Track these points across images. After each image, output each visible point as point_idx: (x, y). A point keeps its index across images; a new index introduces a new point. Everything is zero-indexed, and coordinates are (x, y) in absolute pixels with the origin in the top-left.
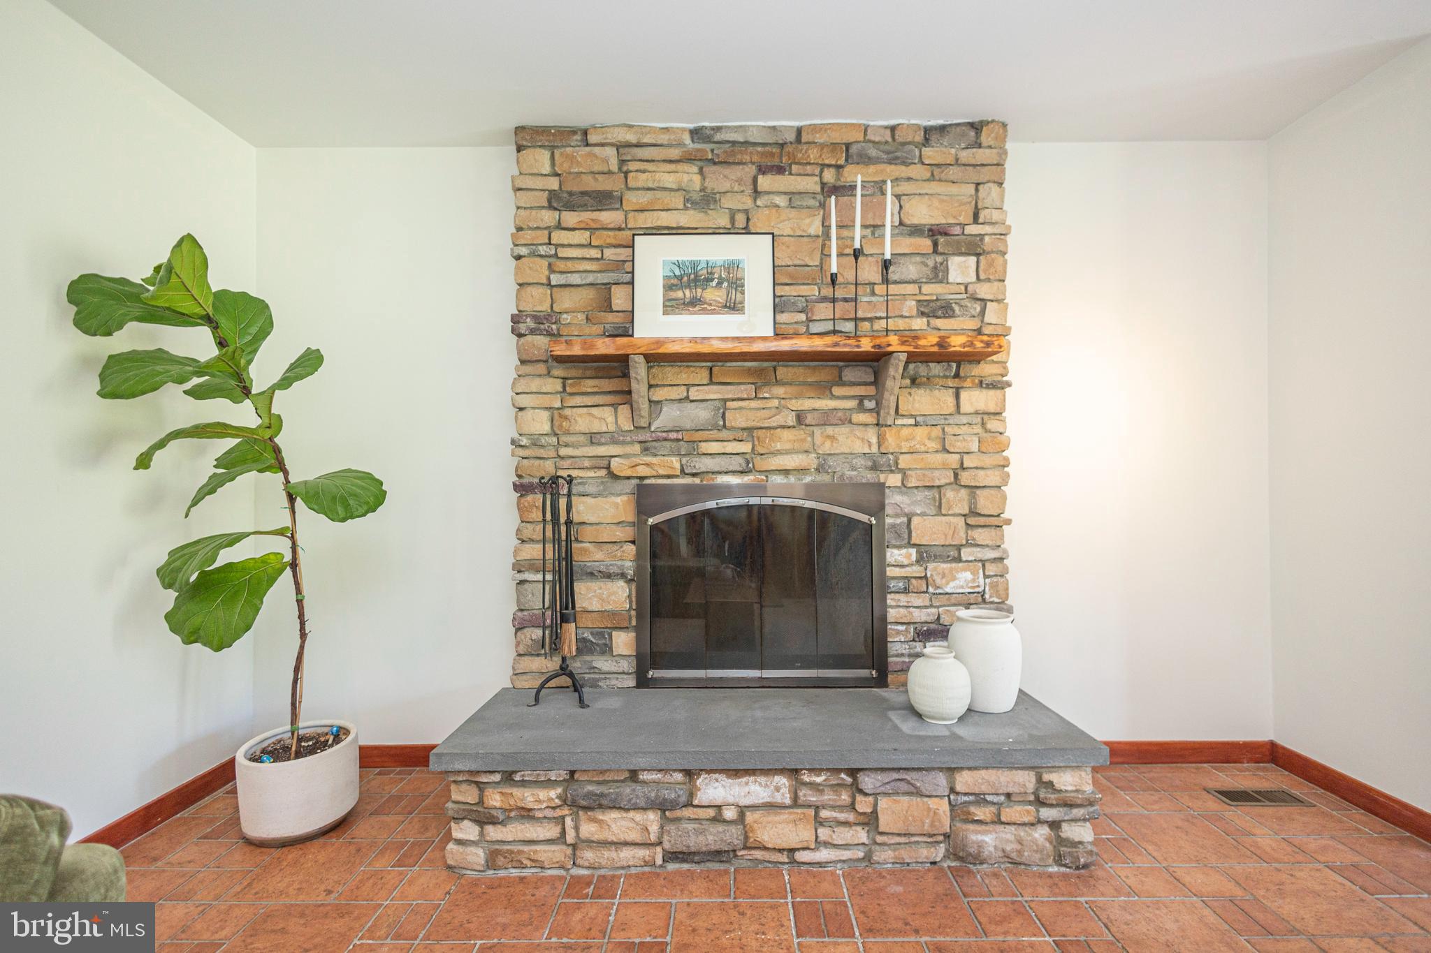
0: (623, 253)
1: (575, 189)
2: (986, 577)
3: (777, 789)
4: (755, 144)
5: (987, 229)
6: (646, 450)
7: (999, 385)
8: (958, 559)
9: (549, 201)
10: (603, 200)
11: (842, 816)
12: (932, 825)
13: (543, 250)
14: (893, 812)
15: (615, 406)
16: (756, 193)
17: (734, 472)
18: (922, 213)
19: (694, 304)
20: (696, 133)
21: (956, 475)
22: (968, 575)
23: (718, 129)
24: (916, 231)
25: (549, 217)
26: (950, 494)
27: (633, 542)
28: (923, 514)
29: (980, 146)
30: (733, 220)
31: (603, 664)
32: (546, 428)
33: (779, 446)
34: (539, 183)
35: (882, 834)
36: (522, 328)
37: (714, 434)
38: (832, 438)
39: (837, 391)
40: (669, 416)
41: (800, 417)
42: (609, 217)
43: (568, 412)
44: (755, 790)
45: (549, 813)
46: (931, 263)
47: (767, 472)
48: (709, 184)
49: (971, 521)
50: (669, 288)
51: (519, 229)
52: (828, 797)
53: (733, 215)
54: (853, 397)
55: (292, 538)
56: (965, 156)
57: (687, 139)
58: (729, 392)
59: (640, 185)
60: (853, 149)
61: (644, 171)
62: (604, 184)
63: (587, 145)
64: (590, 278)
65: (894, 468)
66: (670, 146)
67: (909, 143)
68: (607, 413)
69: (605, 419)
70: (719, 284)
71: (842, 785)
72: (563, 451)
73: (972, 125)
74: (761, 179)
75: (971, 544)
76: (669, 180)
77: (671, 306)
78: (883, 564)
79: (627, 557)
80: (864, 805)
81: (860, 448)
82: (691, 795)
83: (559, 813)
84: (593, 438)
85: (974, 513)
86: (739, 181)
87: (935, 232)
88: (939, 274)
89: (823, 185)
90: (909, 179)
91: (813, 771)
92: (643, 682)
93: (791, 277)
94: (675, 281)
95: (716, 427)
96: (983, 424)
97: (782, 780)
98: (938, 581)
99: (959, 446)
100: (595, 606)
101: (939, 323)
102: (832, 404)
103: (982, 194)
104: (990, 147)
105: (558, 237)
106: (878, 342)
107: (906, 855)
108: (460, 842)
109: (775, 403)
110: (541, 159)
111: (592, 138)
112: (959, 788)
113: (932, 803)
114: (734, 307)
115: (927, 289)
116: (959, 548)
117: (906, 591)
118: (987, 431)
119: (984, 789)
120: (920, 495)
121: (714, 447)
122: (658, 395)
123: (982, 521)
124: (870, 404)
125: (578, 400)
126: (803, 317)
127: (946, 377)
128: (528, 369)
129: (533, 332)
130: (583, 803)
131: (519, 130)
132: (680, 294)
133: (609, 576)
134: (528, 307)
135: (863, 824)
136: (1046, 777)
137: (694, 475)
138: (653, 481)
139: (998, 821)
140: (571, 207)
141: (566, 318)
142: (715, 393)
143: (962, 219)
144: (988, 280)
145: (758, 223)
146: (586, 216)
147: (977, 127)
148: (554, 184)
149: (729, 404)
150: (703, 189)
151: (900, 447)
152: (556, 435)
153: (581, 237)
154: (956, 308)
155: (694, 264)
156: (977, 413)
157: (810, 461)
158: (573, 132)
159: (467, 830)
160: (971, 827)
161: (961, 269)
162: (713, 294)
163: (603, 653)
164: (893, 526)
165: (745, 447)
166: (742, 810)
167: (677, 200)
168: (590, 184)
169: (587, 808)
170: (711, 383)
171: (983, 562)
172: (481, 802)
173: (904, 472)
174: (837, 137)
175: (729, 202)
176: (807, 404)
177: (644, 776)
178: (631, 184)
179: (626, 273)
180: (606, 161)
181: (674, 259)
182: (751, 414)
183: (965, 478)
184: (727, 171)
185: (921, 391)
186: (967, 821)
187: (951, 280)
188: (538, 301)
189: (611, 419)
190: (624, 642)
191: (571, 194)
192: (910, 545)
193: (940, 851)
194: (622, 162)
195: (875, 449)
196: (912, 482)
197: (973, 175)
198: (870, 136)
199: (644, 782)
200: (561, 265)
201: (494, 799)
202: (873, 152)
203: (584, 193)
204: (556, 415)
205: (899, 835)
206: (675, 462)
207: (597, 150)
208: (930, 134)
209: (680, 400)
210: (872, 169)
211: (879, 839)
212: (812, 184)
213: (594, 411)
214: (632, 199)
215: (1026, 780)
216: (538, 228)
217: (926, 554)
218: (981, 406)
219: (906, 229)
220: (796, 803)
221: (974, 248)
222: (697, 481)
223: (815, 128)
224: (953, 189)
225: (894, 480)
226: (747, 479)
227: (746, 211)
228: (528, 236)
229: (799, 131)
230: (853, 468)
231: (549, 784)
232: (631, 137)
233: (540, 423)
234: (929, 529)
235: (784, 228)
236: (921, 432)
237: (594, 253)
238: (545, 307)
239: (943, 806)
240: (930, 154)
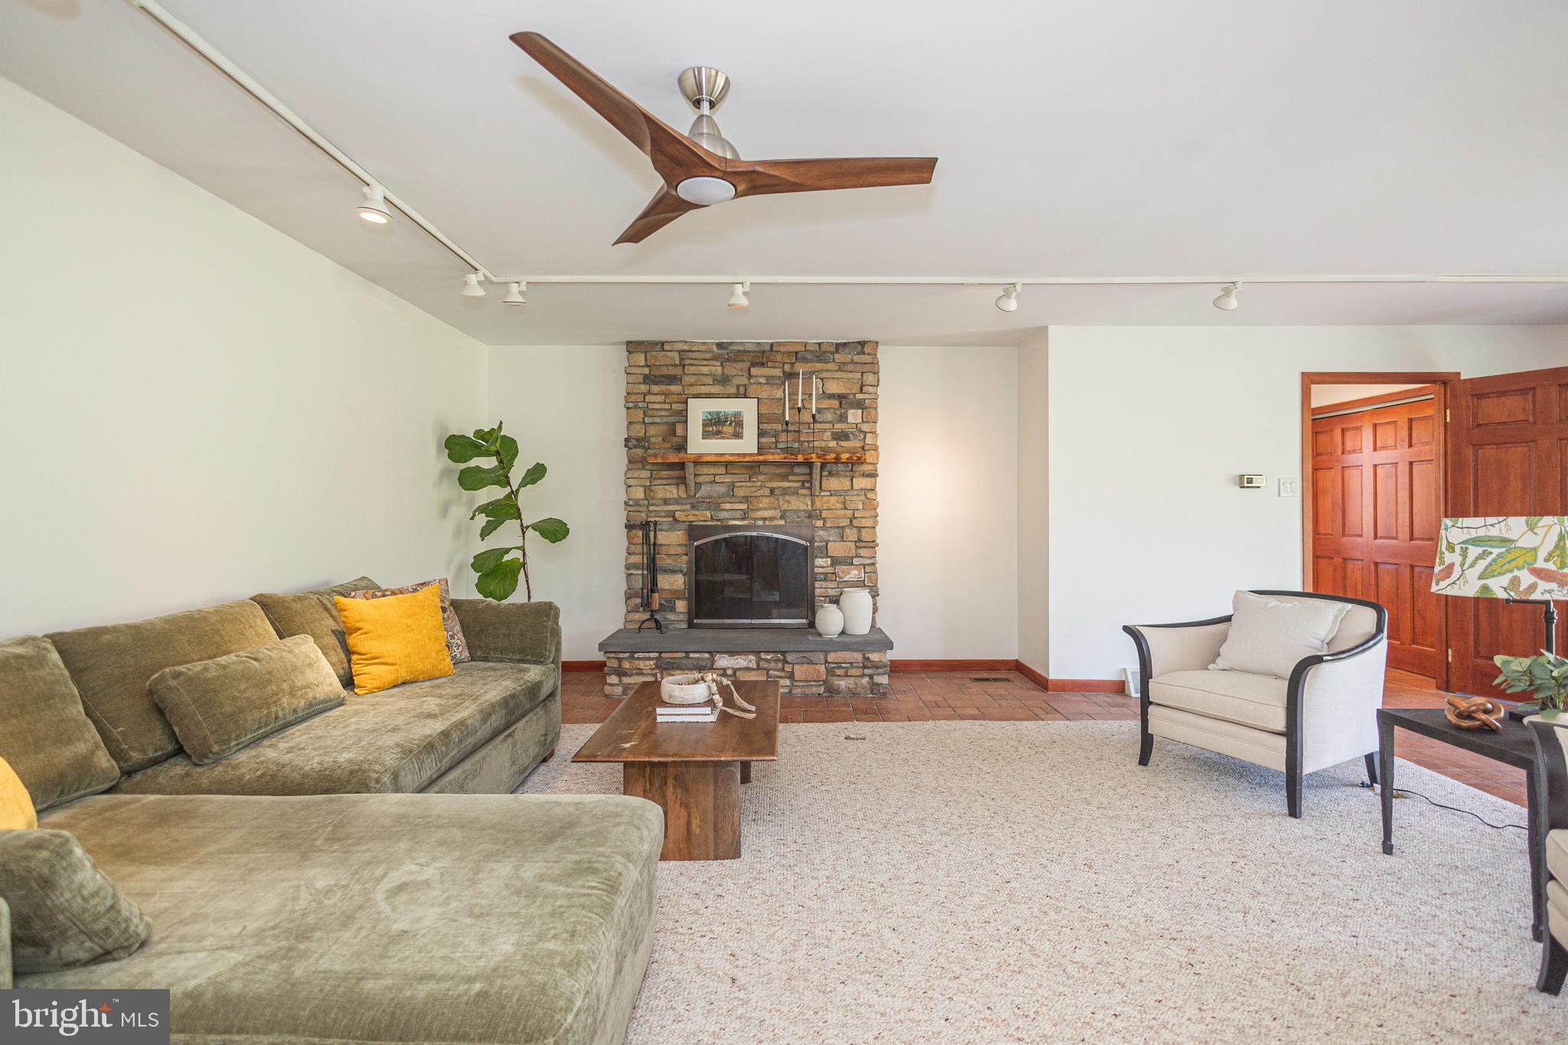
0: (681, 407)
1: (658, 374)
2: (865, 573)
3: (750, 661)
4: (749, 352)
5: (867, 396)
6: (693, 507)
7: (873, 475)
8: (852, 564)
9: (644, 379)
10: (672, 379)
11: (779, 674)
12: (817, 676)
13: (640, 405)
14: (800, 671)
15: (677, 485)
16: (750, 376)
17: (738, 519)
18: (833, 388)
19: (718, 434)
20: (719, 345)
21: (851, 521)
22: (856, 572)
23: (731, 344)
24: (831, 396)
25: (643, 388)
26: (848, 531)
27: (686, 555)
28: (834, 541)
29: (864, 353)
30: (738, 390)
31: (671, 616)
32: (642, 496)
33: (761, 506)
34: (639, 370)
35: (796, 681)
36: (630, 445)
37: (728, 499)
38: (788, 502)
39: (791, 478)
40: (705, 490)
41: (772, 491)
42: (674, 388)
43: (653, 488)
44: (740, 662)
45: (650, 672)
46: (838, 413)
47: (755, 519)
48: (726, 372)
49: (858, 544)
50: (705, 425)
51: (628, 393)
52: (773, 665)
53: (738, 387)
54: (799, 481)
55: (524, 550)
56: (856, 358)
57: (715, 349)
58: (735, 478)
59: (691, 372)
60: (799, 355)
61: (693, 365)
62: (672, 371)
63: (663, 350)
64: (665, 420)
65: (820, 517)
66: (706, 351)
67: (828, 352)
68: (674, 489)
69: (672, 492)
70: (731, 424)
71: (778, 660)
72: (651, 508)
73: (859, 343)
74: (752, 369)
75: (857, 556)
76: (705, 370)
77: (706, 435)
78: (813, 566)
79: (683, 562)
80: (788, 668)
81: (802, 507)
82: (713, 664)
83: (654, 672)
84: (666, 502)
85: (860, 540)
86: (741, 370)
87: (841, 397)
88: (843, 418)
89: (784, 372)
90: (827, 370)
91: (766, 652)
92: (691, 625)
93: (768, 419)
94: (708, 422)
95: (728, 495)
96: (865, 495)
97: (752, 657)
98: (841, 574)
99: (852, 506)
100: (667, 587)
101: (842, 443)
102: (787, 484)
103: (864, 378)
104: (869, 354)
105: (649, 398)
106: (806, 457)
107: (807, 691)
108: (611, 685)
109: (759, 484)
110: (640, 359)
111: (667, 347)
112: (829, 660)
113: (817, 667)
114: (738, 435)
115: (836, 426)
116: (852, 558)
117: (825, 580)
118: (867, 498)
119: (840, 660)
120: (832, 532)
121: (728, 506)
122: (700, 479)
123: (863, 544)
124: (807, 485)
125: (659, 482)
126: (774, 440)
127: (846, 471)
128: (632, 466)
129: (635, 447)
130: (665, 666)
131: (629, 343)
132: (711, 429)
133: (674, 572)
134: (633, 434)
135: (788, 678)
136: (867, 655)
137: (718, 520)
138: (697, 523)
139: (847, 675)
140: (656, 383)
141: (653, 440)
142: (728, 479)
143: (854, 391)
144: (868, 422)
145: (751, 390)
146: (663, 388)
147: (862, 344)
148: (646, 371)
149: (736, 484)
150: (723, 374)
151: (822, 506)
152: (647, 499)
153: (661, 398)
154: (851, 436)
155: (718, 413)
156: (861, 489)
157: (777, 513)
158: (656, 343)
159: (613, 679)
160: (835, 678)
161: (854, 416)
162: (728, 429)
163: (671, 611)
164: (819, 547)
165: (744, 506)
166: (735, 671)
167: (710, 381)
168: (665, 371)
169: (666, 669)
170: (727, 473)
171: (864, 565)
172: (620, 666)
173: (824, 520)
174: (791, 349)
175: (736, 381)
176: (776, 484)
177: (692, 655)
178: (686, 371)
179: (683, 416)
180: (673, 359)
181: (708, 410)
182: (747, 489)
183: (855, 523)
184: (735, 365)
185: (833, 478)
186: (833, 676)
187: (849, 421)
188: (638, 431)
189: (675, 492)
190: (681, 605)
191: (655, 376)
192: (827, 556)
193: (821, 690)
194: (682, 359)
195: (810, 508)
196: (829, 525)
197: (860, 368)
198: (808, 348)
199: (692, 658)
200: (650, 413)
201: (626, 665)
202: (809, 356)
203: (662, 376)
204: (647, 490)
205: (803, 681)
206: (708, 514)
207: (669, 354)
208: (839, 347)
209: (711, 482)
210: (809, 365)
211: (795, 684)
212: (778, 372)
213: (667, 487)
214: (687, 379)
215: (857, 656)
216: (638, 393)
217: (835, 562)
218: (863, 486)
219: (826, 396)
220: (758, 668)
221: (860, 405)
222: (719, 523)
223: (779, 344)
224: (850, 375)
225: (819, 523)
226: (745, 522)
227: (745, 386)
228: (633, 398)
229: (772, 344)
230: (799, 517)
231: (649, 659)
232: (686, 347)
233: (639, 493)
234: (837, 549)
235: (764, 395)
236: (833, 499)
237: (667, 406)
238: (642, 434)
239: (823, 668)
240: (838, 357)
